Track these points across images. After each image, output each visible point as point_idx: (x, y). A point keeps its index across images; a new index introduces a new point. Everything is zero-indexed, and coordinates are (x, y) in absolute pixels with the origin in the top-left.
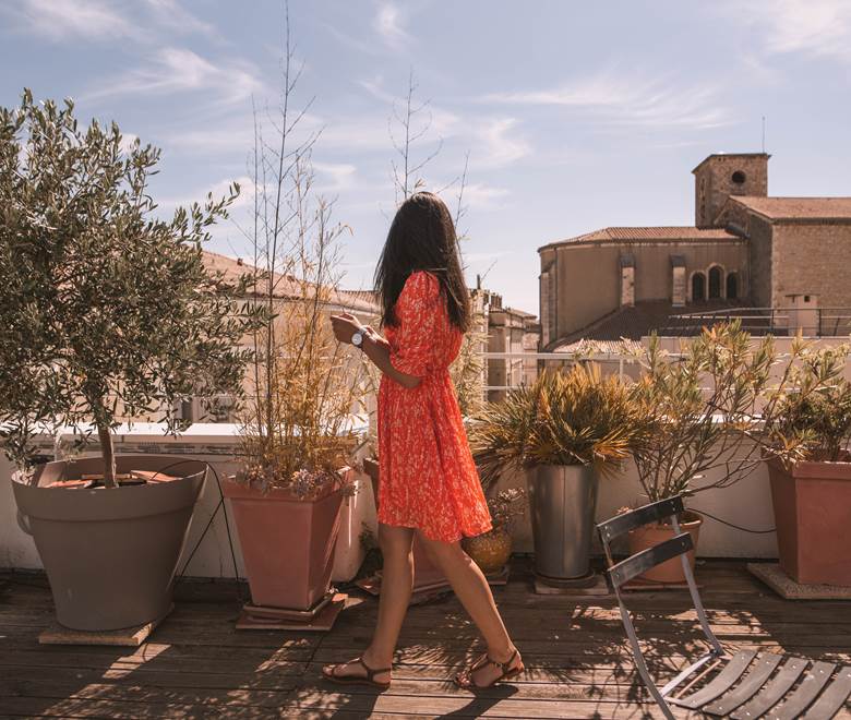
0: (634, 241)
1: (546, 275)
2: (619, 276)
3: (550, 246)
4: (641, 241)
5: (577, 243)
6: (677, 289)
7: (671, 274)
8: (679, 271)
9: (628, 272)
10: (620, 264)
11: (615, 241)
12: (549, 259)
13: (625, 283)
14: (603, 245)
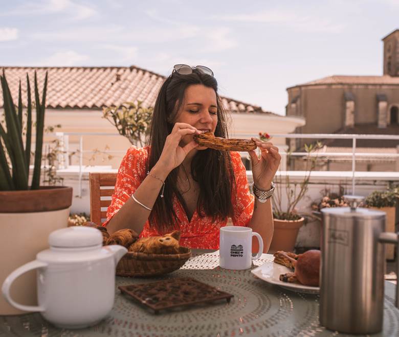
0: (354, 84)
1: (294, 106)
2: (344, 107)
3: (297, 87)
4: (358, 84)
5: (316, 85)
6: (381, 116)
7: (377, 106)
8: (382, 105)
9: (350, 105)
10: (344, 99)
11: (341, 84)
12: (295, 94)
13: (348, 112)
14: (334, 87)
